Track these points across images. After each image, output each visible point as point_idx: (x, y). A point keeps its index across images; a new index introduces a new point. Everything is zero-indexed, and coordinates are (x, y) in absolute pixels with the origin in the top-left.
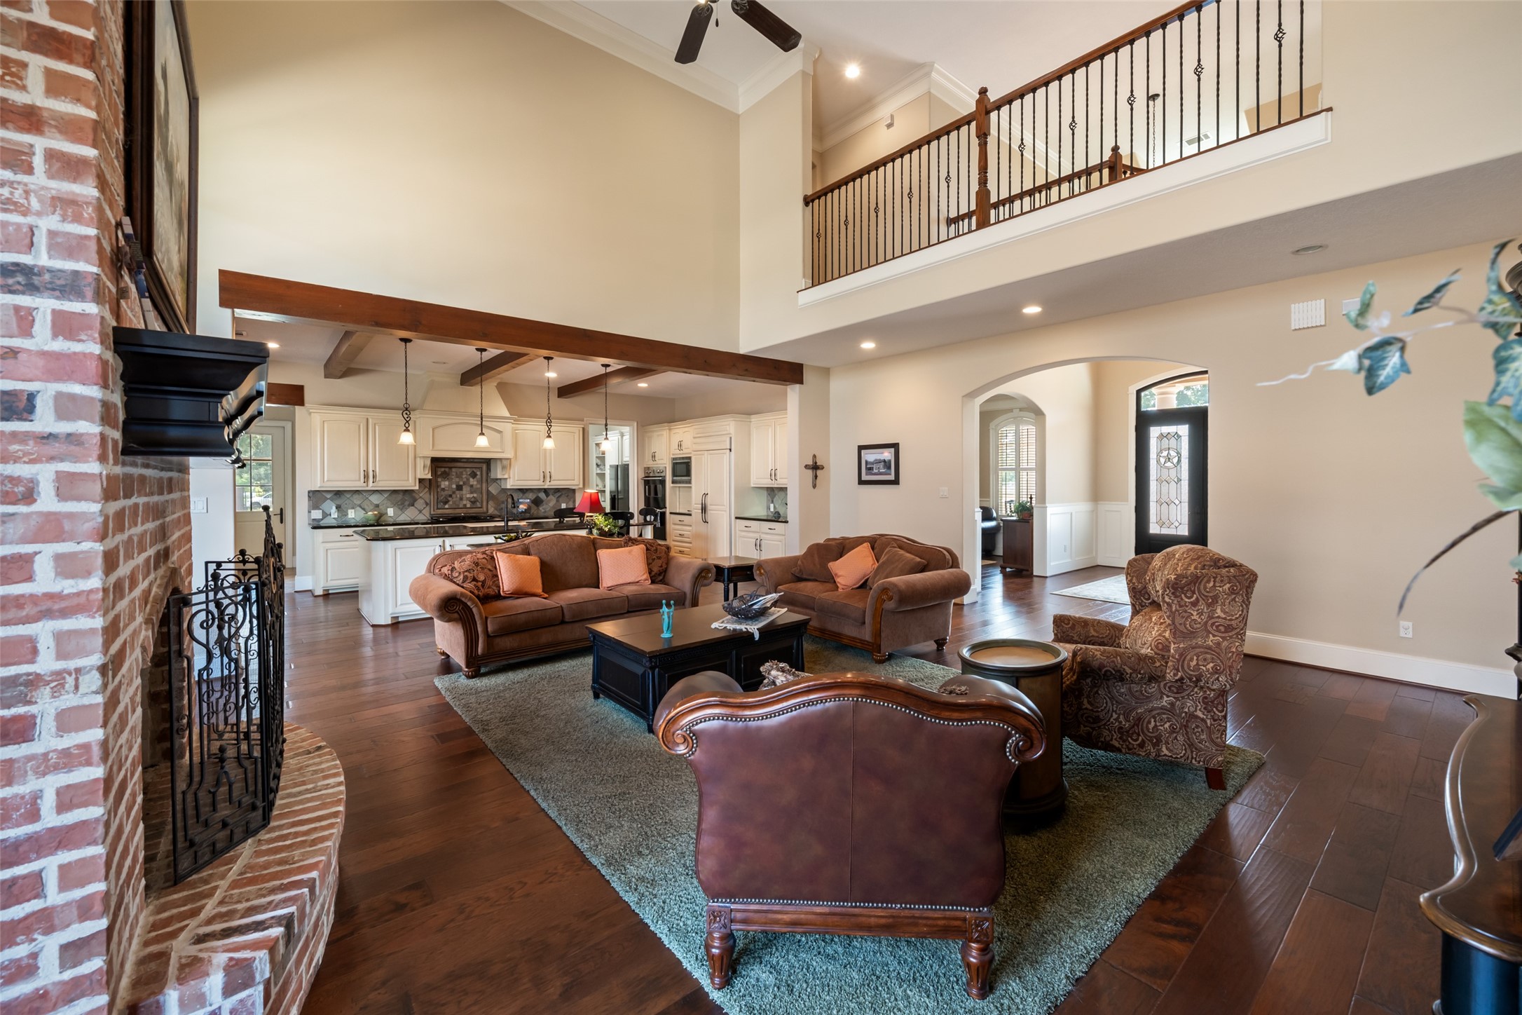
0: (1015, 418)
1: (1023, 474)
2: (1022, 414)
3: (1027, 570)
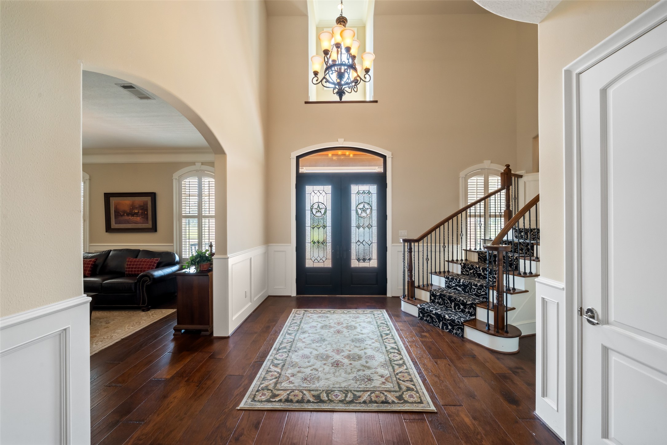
0: (197, 171)
1: (205, 221)
2: (204, 167)
3: (207, 331)
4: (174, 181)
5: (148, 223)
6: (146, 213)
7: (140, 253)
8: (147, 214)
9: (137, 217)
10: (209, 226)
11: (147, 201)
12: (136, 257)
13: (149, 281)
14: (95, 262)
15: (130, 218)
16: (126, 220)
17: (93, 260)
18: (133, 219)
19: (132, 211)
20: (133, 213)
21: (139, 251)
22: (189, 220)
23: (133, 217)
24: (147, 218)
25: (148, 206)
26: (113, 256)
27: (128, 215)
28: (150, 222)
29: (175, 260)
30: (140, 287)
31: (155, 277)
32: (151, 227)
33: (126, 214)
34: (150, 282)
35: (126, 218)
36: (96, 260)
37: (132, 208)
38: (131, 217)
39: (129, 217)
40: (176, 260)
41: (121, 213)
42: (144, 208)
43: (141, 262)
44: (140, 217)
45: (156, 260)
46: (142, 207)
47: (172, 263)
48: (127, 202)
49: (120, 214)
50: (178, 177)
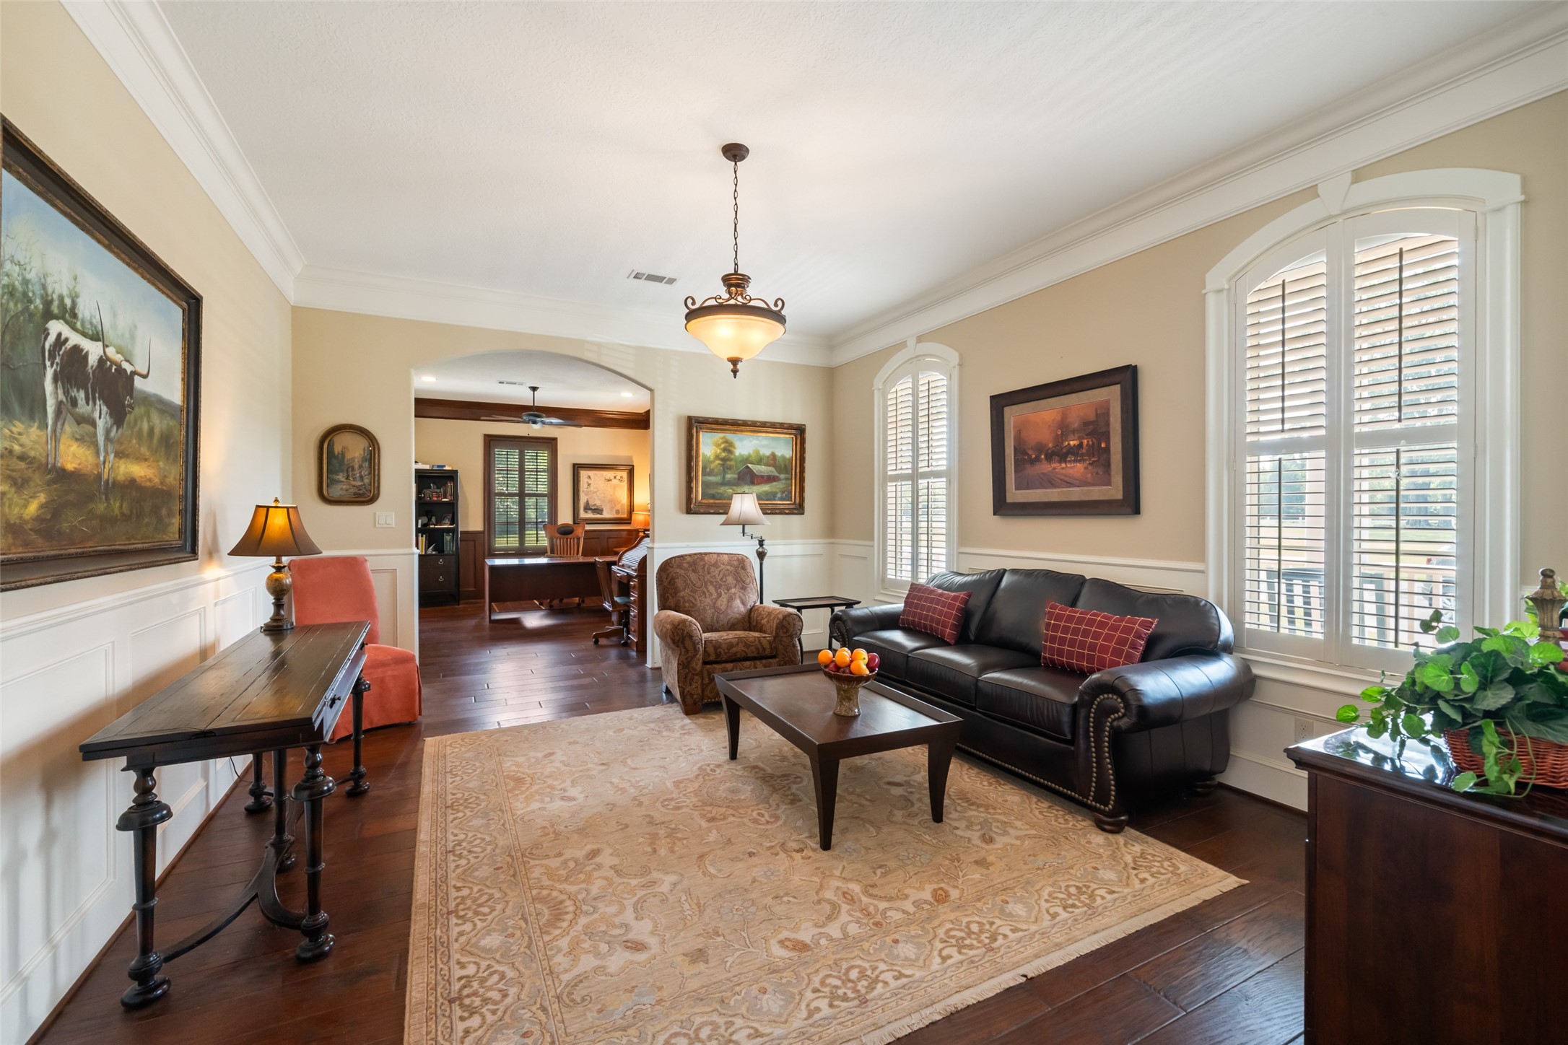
0: (1325, 221)
2: (1367, 190)
4: (1211, 301)
5: (1109, 483)
6: (1103, 445)
7: (1085, 591)
8: (1107, 450)
9: (1075, 461)
10: (1398, 482)
11: (1108, 402)
12: (1073, 603)
13: (1124, 715)
14: (966, 602)
15: (1054, 469)
16: (1043, 474)
17: (962, 594)
18: (1063, 471)
19: (1062, 443)
20: (1064, 450)
21: (1080, 581)
22: (1280, 460)
23: (1063, 465)
24: (1108, 465)
25: (1112, 420)
26: (1012, 588)
27: (1049, 458)
28: (1117, 478)
29: (1219, 636)
30: (1089, 726)
31: (1147, 701)
32: (1120, 496)
33: (1045, 456)
34: (1126, 720)
35: (1045, 467)
36: (969, 596)
37: (1062, 434)
38: (1057, 465)
39: (1053, 465)
40: (1222, 638)
41: (1030, 452)
42: (1096, 428)
43: (1091, 622)
44: (1084, 460)
45: (1143, 624)
46: (1091, 427)
47: (1206, 649)
48: (1046, 414)
49: (1029, 456)
50: (1230, 280)
